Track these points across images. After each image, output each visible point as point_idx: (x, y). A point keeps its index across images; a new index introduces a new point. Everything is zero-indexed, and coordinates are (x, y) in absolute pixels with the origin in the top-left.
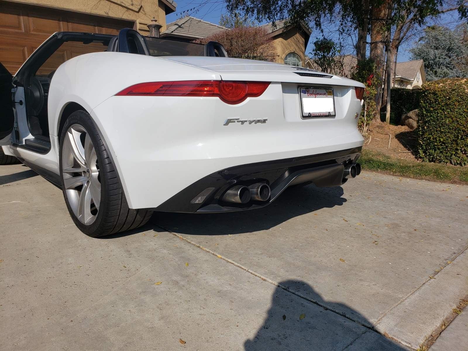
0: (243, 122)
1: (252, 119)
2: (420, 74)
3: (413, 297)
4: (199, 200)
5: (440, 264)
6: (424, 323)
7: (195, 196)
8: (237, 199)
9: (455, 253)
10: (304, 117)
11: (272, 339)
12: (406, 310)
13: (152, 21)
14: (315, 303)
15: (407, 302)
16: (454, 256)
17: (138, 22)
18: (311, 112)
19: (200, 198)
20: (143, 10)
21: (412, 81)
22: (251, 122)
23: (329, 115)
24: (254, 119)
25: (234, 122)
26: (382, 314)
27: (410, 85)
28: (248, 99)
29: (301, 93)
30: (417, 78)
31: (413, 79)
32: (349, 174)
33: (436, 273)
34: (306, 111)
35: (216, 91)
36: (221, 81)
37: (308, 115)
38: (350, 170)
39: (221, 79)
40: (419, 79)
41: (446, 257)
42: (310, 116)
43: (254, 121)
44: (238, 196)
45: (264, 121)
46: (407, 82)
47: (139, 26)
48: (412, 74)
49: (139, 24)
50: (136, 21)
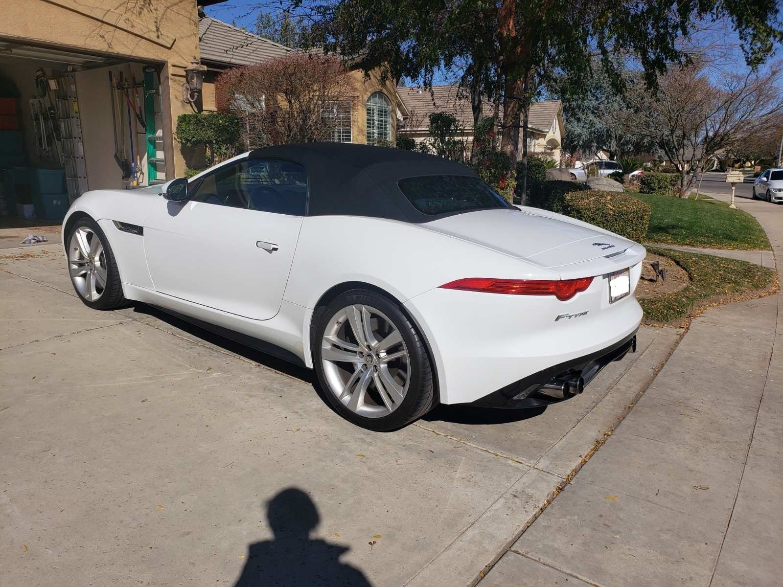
0: (570, 317)
1: (577, 313)
2: (557, 121)
3: (561, 442)
4: (524, 396)
5: (582, 414)
6: (570, 461)
7: (519, 392)
9: (594, 402)
11: (462, 479)
12: (557, 453)
13: (192, 63)
14: (486, 451)
15: (557, 446)
16: (594, 404)
17: (170, 63)
18: (617, 295)
21: (546, 134)
22: (576, 316)
23: (626, 294)
25: (564, 317)
26: (539, 456)
27: (544, 139)
28: (578, 294)
29: (611, 278)
30: (553, 127)
31: (548, 130)
33: (579, 421)
34: (613, 296)
35: (555, 289)
37: (614, 299)
39: (560, 280)
40: (555, 128)
41: (587, 406)
43: (579, 314)
44: (562, 392)
45: (586, 313)
46: (539, 134)
47: (171, 70)
48: (546, 121)
49: (171, 67)
50: (167, 62)
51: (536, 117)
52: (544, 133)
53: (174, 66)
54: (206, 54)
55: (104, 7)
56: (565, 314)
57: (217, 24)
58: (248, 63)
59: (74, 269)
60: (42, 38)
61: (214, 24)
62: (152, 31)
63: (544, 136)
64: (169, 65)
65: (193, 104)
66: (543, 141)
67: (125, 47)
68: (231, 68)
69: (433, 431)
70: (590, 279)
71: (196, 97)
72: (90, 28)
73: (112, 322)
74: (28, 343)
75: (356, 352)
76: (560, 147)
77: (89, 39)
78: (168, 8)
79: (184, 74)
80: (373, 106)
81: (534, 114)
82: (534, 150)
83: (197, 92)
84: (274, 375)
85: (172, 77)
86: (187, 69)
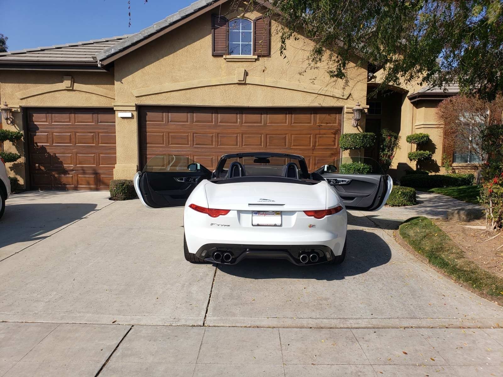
0: (218, 225)
1: (222, 224)
10: (254, 225)
17: (345, 107)
19: (203, 254)
20: (352, 97)
22: (222, 226)
23: (275, 225)
25: (215, 225)
28: (220, 216)
39: (208, 208)
42: (259, 225)
43: (224, 225)
45: (229, 226)
47: (345, 110)
53: (348, 108)
56: (217, 223)
65: (359, 127)
70: (228, 211)
71: (357, 123)
79: (352, 111)
85: (346, 113)
86: (353, 109)
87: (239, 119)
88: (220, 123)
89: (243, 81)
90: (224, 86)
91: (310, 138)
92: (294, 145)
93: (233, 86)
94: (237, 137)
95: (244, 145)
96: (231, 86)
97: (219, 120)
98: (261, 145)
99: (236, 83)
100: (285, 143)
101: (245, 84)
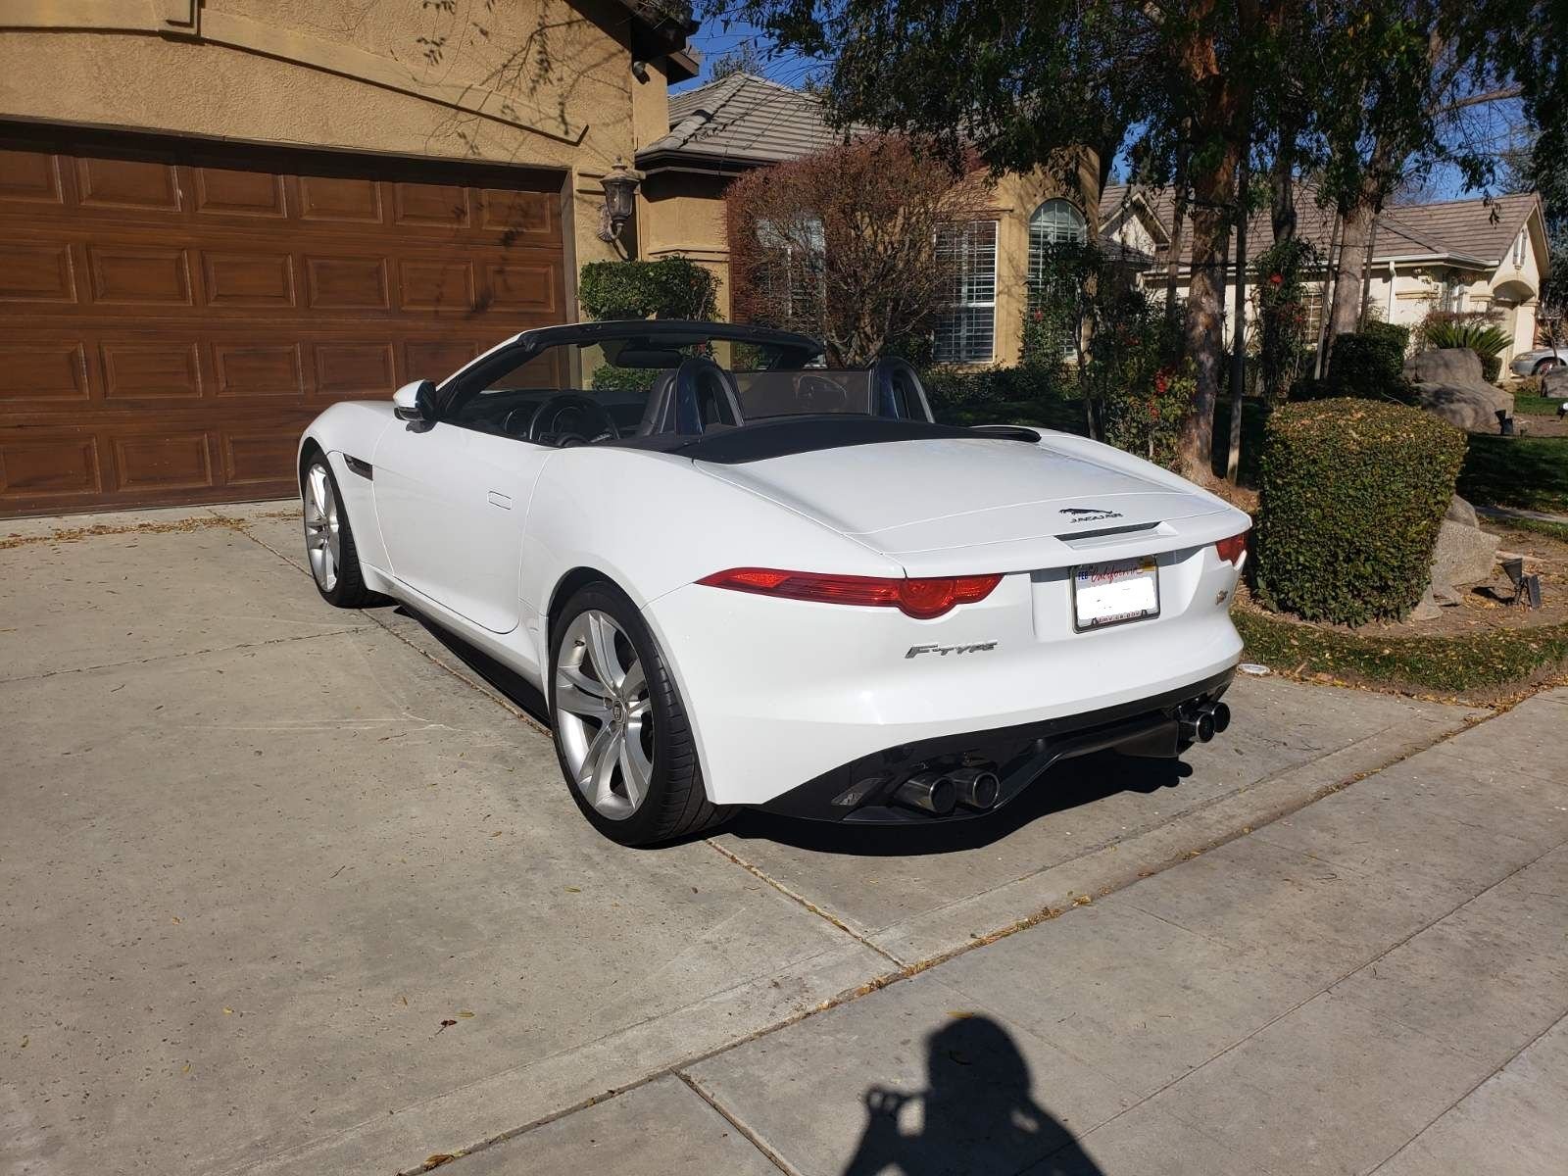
0: (944, 652)
1: (963, 645)
2: (1528, 241)
3: (964, 903)
4: (849, 799)
5: (1066, 856)
7: (840, 791)
8: (927, 802)
9: (1117, 838)
10: (1079, 629)
11: (707, 942)
12: (938, 920)
13: (614, 168)
14: (800, 900)
15: (948, 910)
17: (575, 171)
18: (1098, 617)
19: (850, 797)
20: (592, 139)
21: (1494, 269)
22: (960, 650)
23: (1145, 616)
24: (969, 645)
25: (927, 651)
26: (895, 922)
27: (1486, 282)
28: (959, 608)
29: (1077, 578)
30: (1515, 255)
31: (1497, 263)
32: (1195, 735)
33: (1044, 869)
34: (1085, 616)
35: (895, 595)
36: (907, 580)
37: (1089, 623)
38: (1198, 723)
39: (904, 577)
40: (1523, 257)
42: (1096, 625)
43: (968, 647)
44: (930, 798)
45: (991, 646)
46: (1474, 273)
47: (577, 183)
48: (1494, 241)
49: (578, 177)
50: (571, 169)
51: (1471, 233)
52: (1486, 270)
53: (581, 175)
54: (712, 144)
55: (458, 82)
56: (931, 644)
57: (758, 85)
58: (785, 157)
59: (312, 536)
60: (352, 143)
61: (748, 86)
62: (550, 118)
63: (1488, 277)
64: (575, 174)
65: (618, 242)
66: (1483, 288)
67: (499, 148)
68: (753, 168)
69: (732, 858)
70: (995, 579)
71: (619, 229)
72: (433, 120)
73: (342, 627)
74: (193, 653)
75: (601, 698)
76: (1535, 299)
77: (431, 139)
78: (581, 73)
79: (601, 188)
80: (1044, 227)
81: (1466, 228)
82: (1459, 308)
83: (622, 221)
84: (535, 735)
85: (579, 195)
86: (605, 179)
87: (180, 188)
88: (92, 197)
89: (190, 25)
90: (101, 37)
91: (466, 273)
92: (413, 302)
93: (141, 40)
94: (179, 262)
95: (216, 299)
96: (133, 39)
97: (87, 189)
98: (286, 297)
99: (157, 29)
100: (380, 290)
101: (197, 40)
